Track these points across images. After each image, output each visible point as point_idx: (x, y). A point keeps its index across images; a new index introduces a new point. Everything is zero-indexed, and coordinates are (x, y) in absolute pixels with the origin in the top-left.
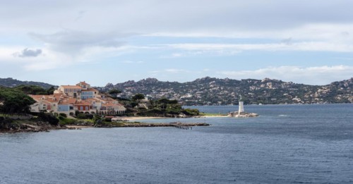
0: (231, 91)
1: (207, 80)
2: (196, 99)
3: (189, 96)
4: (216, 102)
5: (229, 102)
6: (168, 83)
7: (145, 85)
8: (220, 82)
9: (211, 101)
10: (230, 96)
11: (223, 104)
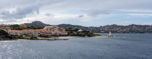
0: (140, 29)
1: (133, 25)
2: (127, 31)
3: (125, 30)
4: (133, 32)
5: (138, 33)
6: (120, 26)
7: (112, 26)
8: (137, 26)
9: (132, 32)
10: (139, 30)
11: (136, 33)
